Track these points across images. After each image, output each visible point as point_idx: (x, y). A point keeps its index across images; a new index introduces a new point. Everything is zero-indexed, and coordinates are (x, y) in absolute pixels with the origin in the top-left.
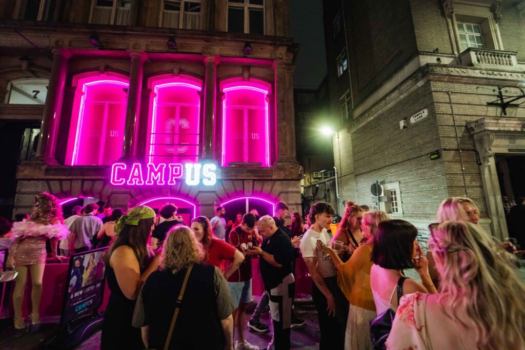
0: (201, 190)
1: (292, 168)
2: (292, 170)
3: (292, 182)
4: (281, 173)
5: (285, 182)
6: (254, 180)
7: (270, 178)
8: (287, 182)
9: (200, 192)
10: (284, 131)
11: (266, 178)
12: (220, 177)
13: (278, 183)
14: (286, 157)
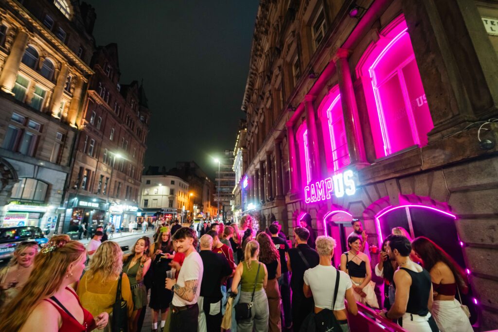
0: (350, 201)
1: (459, 136)
2: (460, 141)
3: (471, 165)
4: (437, 155)
5: (454, 169)
6: (398, 178)
7: (418, 170)
8: (460, 168)
9: (350, 203)
10: (434, 71)
11: (411, 171)
12: (359, 184)
13: (439, 174)
14: (450, 116)
